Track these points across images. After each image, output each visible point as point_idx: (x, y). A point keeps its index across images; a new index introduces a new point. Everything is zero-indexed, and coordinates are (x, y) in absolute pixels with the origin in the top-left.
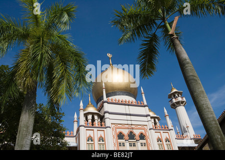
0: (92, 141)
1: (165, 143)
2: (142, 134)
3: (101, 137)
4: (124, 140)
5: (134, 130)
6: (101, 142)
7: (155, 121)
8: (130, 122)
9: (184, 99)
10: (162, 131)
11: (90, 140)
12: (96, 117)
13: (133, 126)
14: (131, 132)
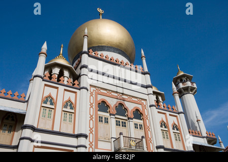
0: (52, 104)
1: (171, 131)
2: (137, 110)
3: (70, 101)
4: (108, 114)
5: (126, 103)
6: (68, 109)
7: (157, 98)
8: (120, 90)
9: (195, 85)
10: (168, 113)
11: (49, 103)
12: (66, 73)
13: (124, 97)
14: (121, 105)
